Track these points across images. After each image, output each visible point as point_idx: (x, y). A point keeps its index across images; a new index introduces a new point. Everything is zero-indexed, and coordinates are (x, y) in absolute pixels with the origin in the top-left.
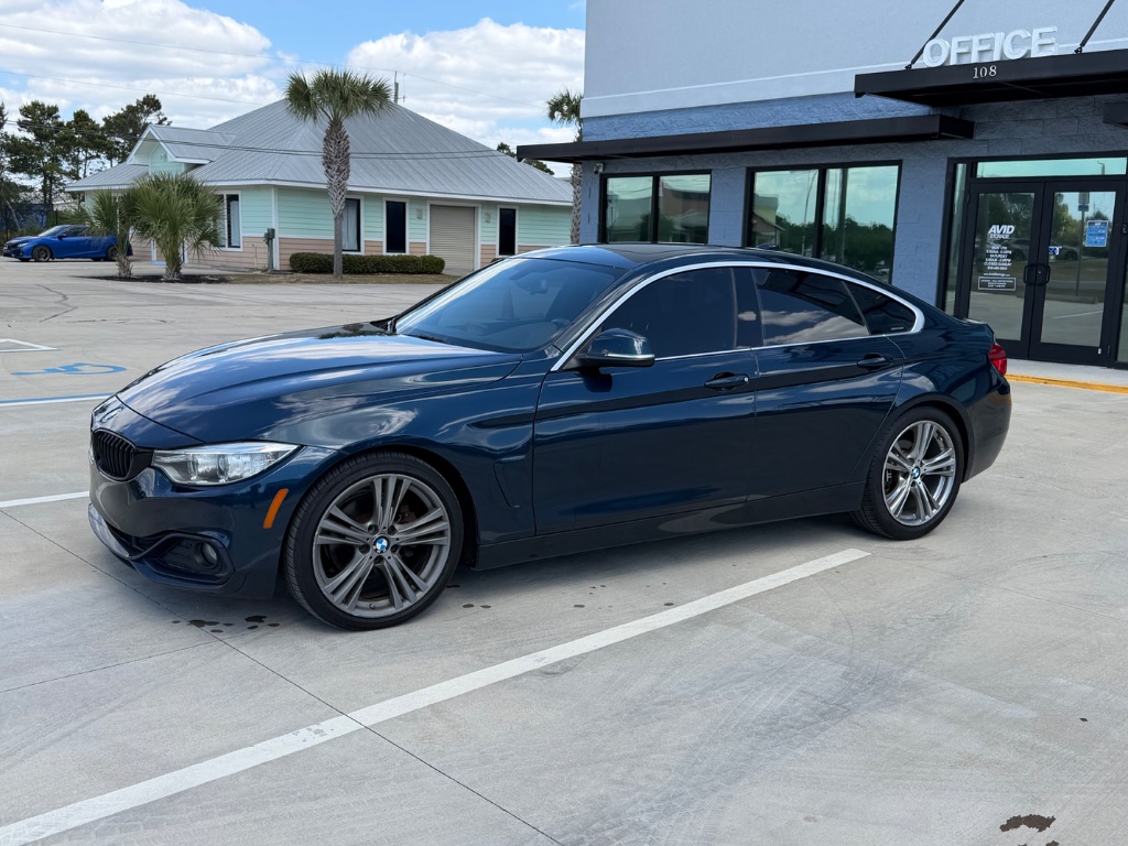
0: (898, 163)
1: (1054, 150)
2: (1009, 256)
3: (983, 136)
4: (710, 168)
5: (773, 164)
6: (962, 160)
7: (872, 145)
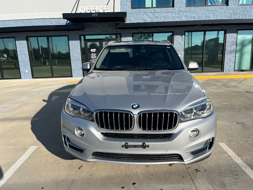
0: (68, 36)
1: (101, 33)
2: (96, 55)
3: (86, 30)
4: (14, 36)
5: (34, 35)
6: (82, 35)
7: (61, 31)
